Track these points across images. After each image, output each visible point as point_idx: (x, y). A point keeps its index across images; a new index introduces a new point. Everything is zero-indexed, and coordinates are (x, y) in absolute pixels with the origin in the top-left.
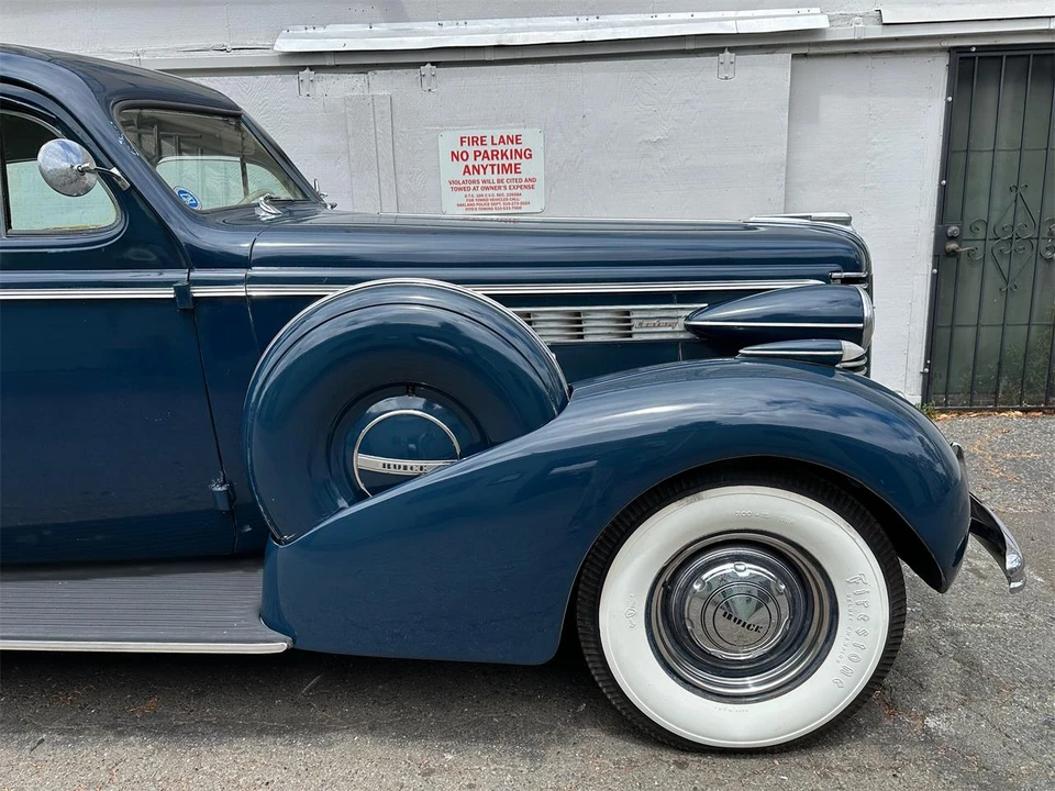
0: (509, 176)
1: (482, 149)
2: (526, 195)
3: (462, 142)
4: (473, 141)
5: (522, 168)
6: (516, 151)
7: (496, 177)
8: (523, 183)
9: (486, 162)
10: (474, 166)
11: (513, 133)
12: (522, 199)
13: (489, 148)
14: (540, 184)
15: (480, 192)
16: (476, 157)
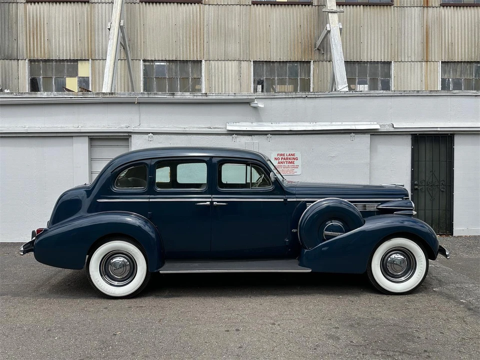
0: (291, 165)
1: (284, 157)
2: (296, 170)
3: (278, 155)
4: (281, 155)
5: (295, 163)
6: (293, 158)
7: (287, 165)
8: (295, 167)
9: (284, 161)
10: (281, 162)
11: (292, 153)
12: (294, 171)
13: (286, 157)
14: (300, 167)
15: (282, 169)
16: (282, 159)
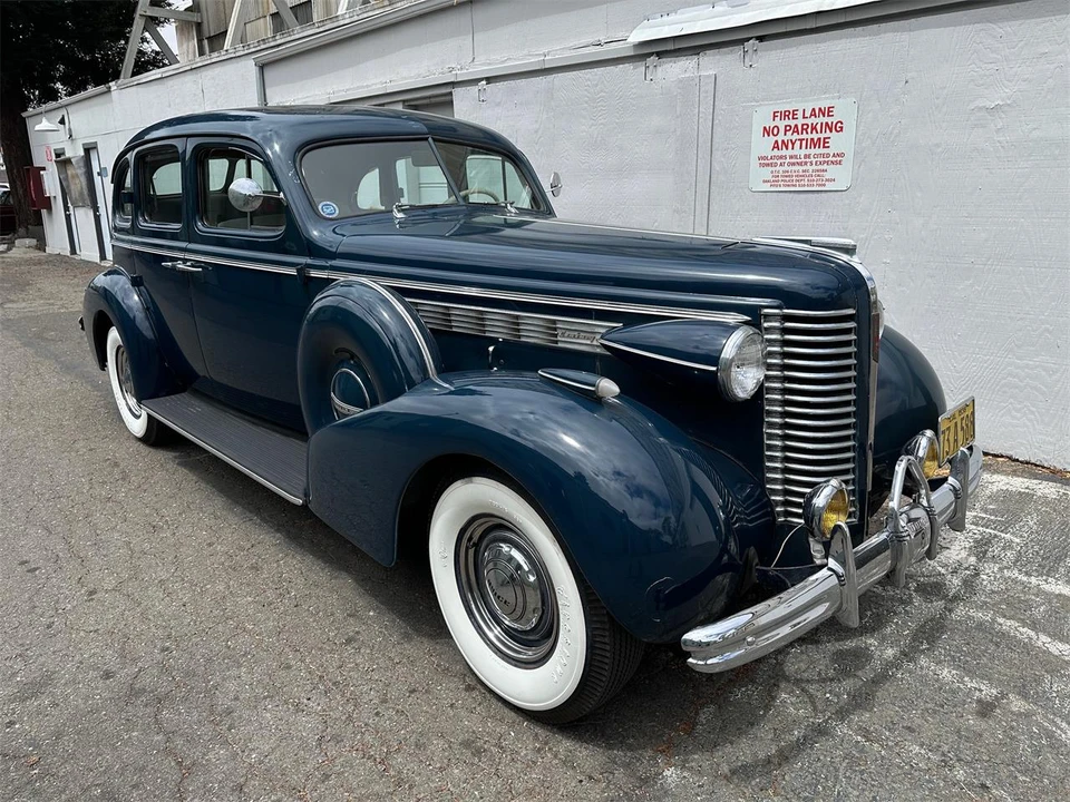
0: (817, 151)
1: (793, 123)
2: (832, 171)
3: (775, 116)
4: (785, 115)
5: (831, 143)
6: (827, 123)
7: (804, 152)
8: (830, 159)
9: (796, 136)
10: (783, 141)
11: (824, 104)
12: (827, 175)
13: (800, 122)
14: (848, 161)
15: (786, 168)
16: (786, 131)
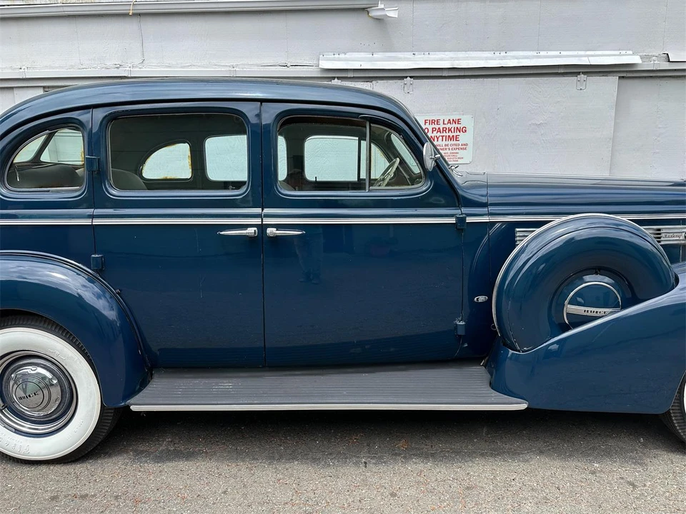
0: (452, 142)
1: (437, 127)
2: (461, 153)
3: (425, 123)
4: (433, 122)
5: (460, 138)
6: (457, 128)
7: (444, 143)
8: (460, 147)
9: (439, 134)
10: (431, 137)
11: (456, 118)
12: (459, 156)
13: (441, 126)
14: (470, 148)
16: (433, 131)
